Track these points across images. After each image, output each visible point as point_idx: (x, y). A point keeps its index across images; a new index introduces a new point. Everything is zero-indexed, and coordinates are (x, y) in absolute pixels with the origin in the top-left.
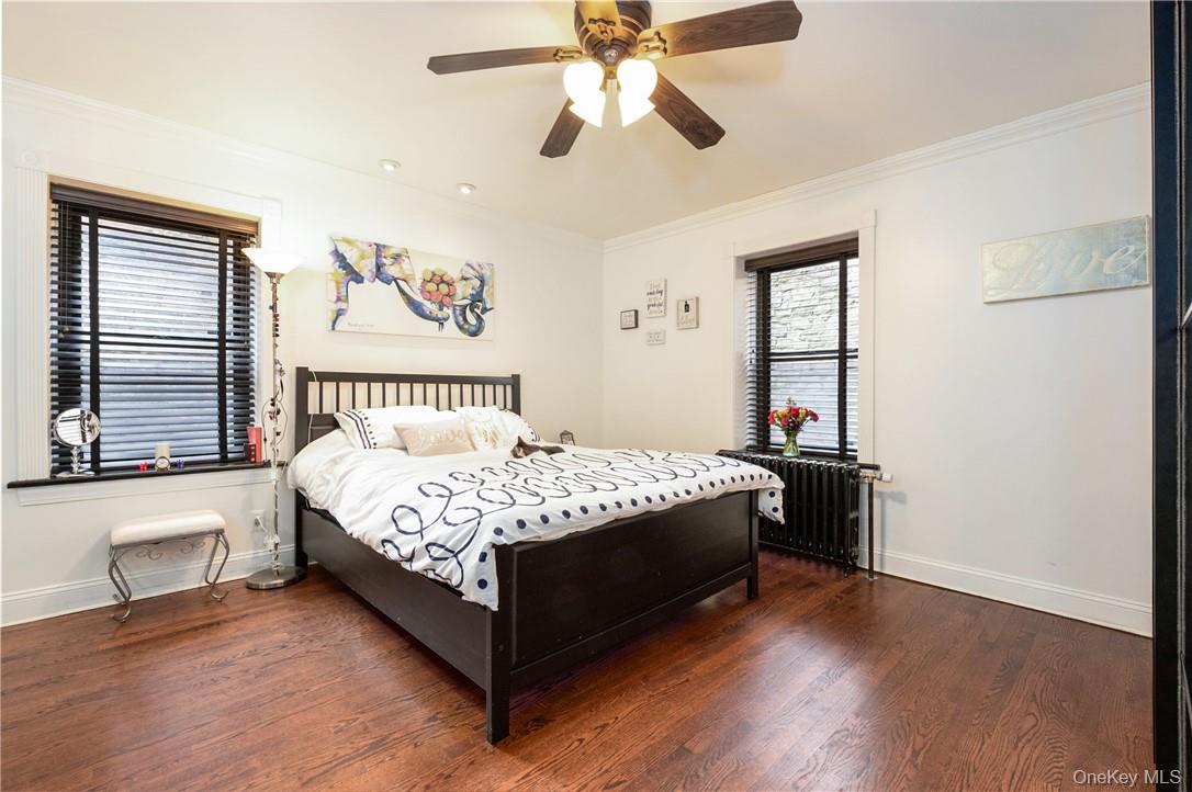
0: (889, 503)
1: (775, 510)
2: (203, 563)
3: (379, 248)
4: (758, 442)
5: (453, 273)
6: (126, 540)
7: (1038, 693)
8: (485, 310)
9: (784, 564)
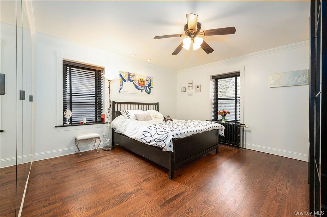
0: (247, 133)
1: (223, 133)
2: (93, 145)
3: (129, 74)
4: (215, 119)
5: (144, 79)
6: (81, 139)
7: (283, 172)
8: (151, 88)
9: (223, 146)
